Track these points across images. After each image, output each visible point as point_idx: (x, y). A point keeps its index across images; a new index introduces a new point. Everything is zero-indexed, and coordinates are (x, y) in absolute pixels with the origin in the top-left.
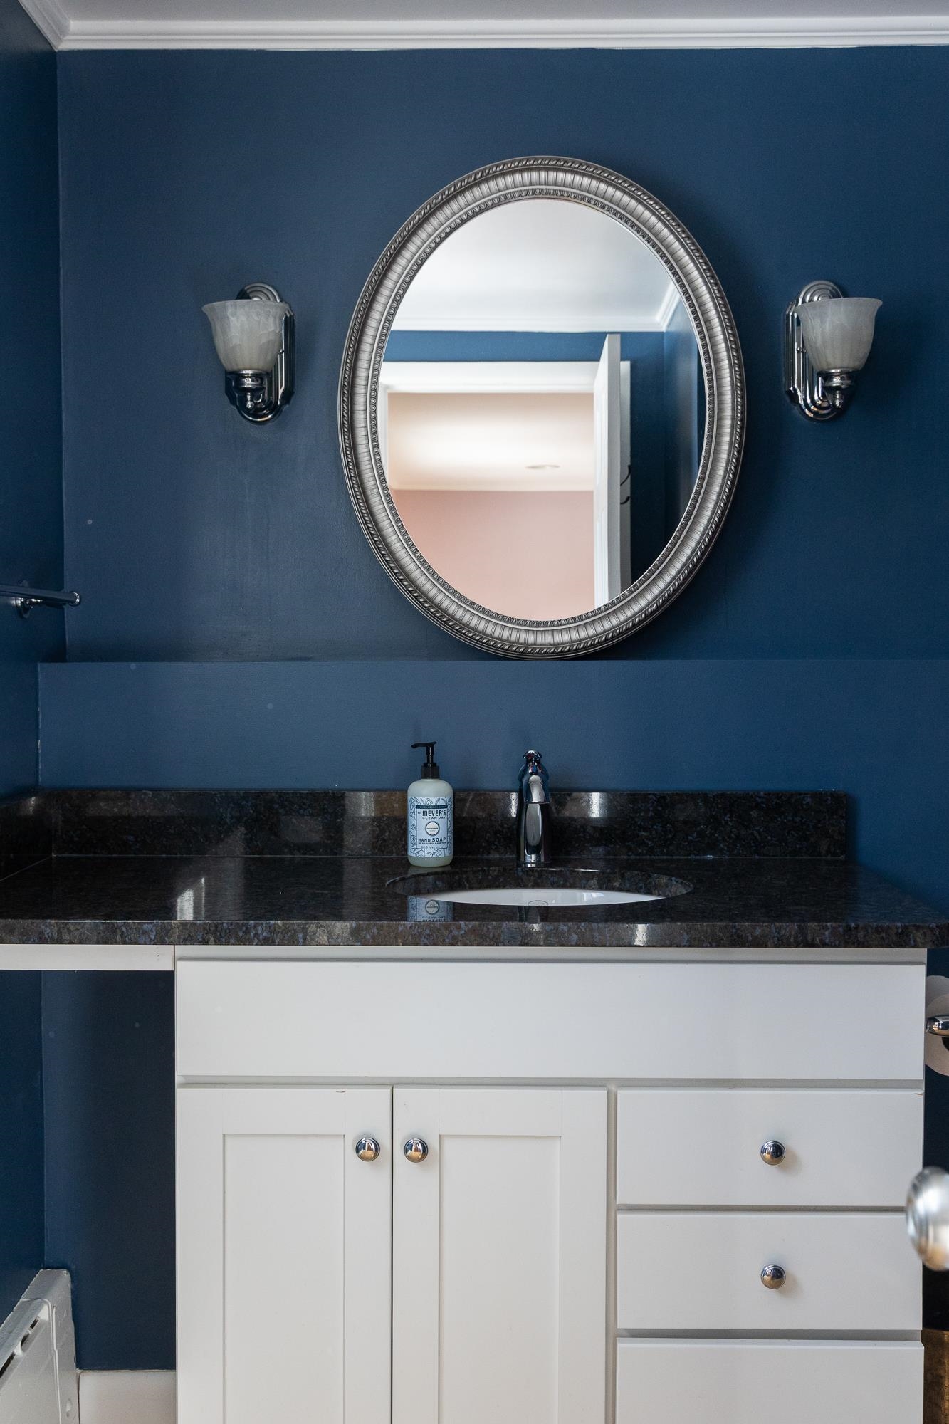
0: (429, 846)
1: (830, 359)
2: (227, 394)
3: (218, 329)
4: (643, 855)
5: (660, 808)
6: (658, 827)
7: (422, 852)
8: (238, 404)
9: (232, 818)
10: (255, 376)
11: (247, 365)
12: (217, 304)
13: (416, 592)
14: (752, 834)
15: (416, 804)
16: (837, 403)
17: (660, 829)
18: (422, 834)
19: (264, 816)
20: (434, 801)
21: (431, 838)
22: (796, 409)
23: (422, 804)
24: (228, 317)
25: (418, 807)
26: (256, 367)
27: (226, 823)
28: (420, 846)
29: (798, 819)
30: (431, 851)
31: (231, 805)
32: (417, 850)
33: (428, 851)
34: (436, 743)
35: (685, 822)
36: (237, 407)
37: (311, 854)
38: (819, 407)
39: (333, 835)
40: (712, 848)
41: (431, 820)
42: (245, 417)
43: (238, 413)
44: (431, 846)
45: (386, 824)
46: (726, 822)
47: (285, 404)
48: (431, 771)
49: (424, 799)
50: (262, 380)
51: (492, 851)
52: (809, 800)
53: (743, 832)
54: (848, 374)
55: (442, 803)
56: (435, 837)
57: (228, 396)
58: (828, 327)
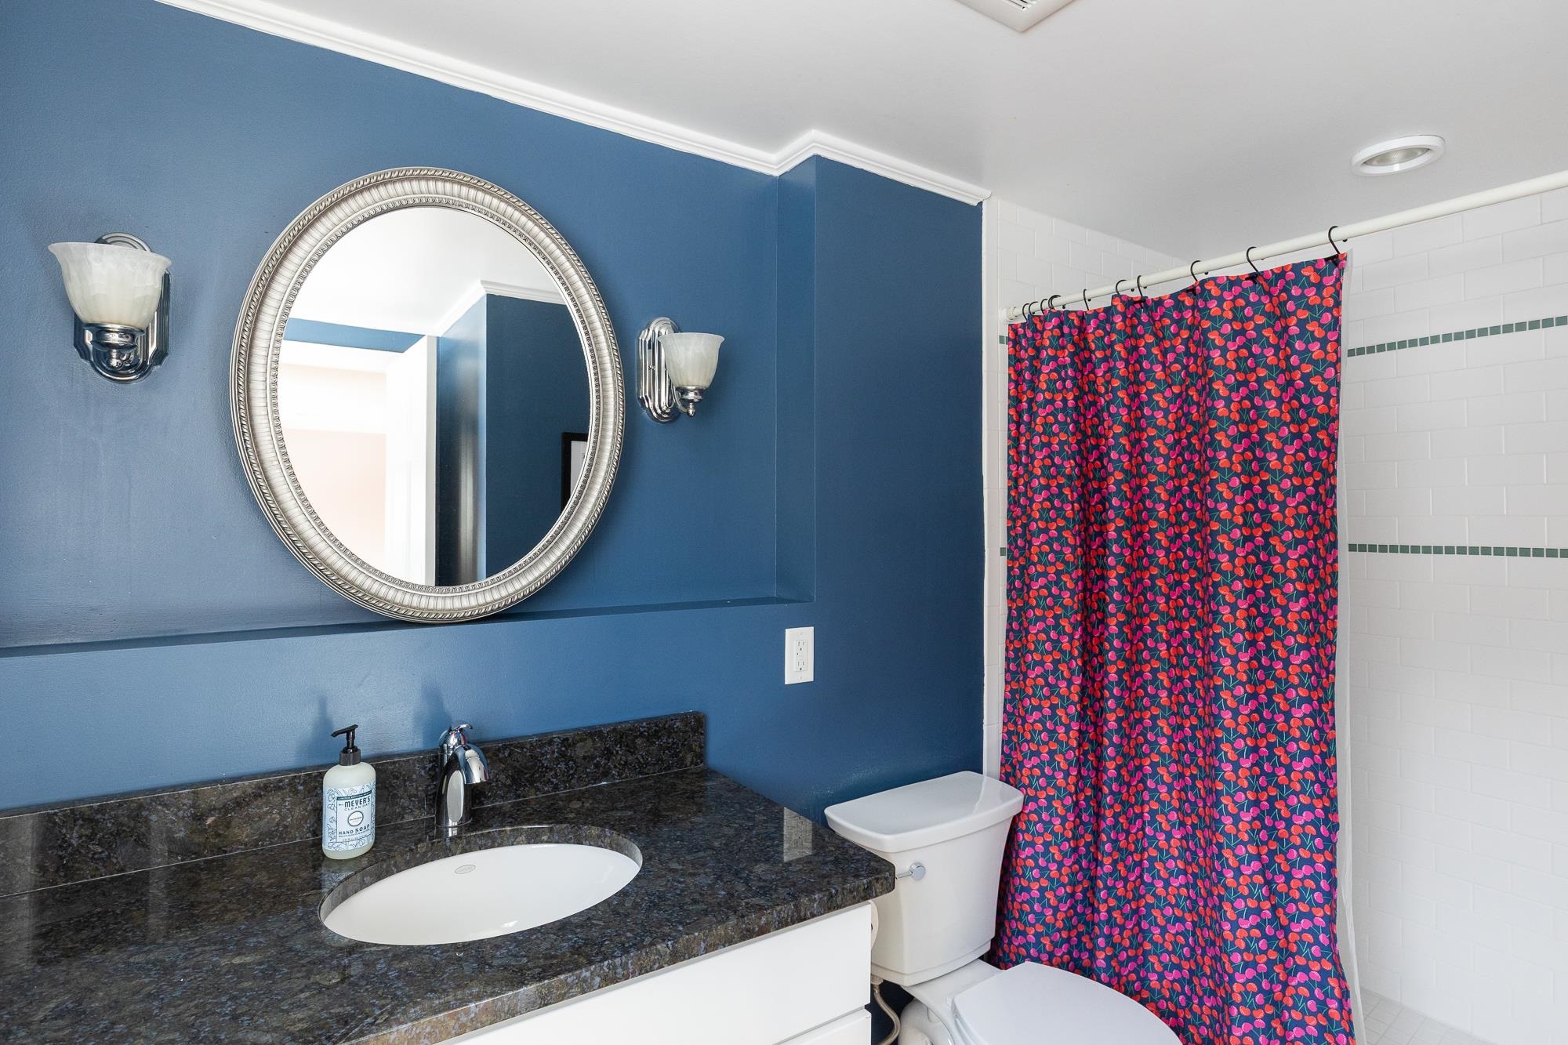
0: (351, 837)
1: (690, 379)
2: (76, 346)
3: (74, 273)
4: (549, 792)
5: (563, 749)
6: (562, 766)
7: (343, 846)
8: (92, 359)
9: (80, 837)
10: (125, 333)
11: (115, 319)
12: (73, 245)
13: (322, 565)
14: (637, 758)
15: (336, 795)
16: (691, 412)
17: (563, 767)
18: (343, 826)
19: (129, 827)
20: (358, 790)
21: (354, 829)
22: (645, 413)
23: (344, 795)
24: (89, 263)
25: (338, 799)
26: (127, 323)
27: (70, 845)
28: (340, 839)
29: (670, 741)
30: (355, 842)
31: (80, 822)
32: (337, 844)
33: (351, 843)
34: (356, 726)
35: (584, 758)
36: (91, 362)
37: (192, 859)
38: (664, 412)
39: (221, 832)
40: (606, 775)
41: (355, 810)
42: (101, 374)
43: (92, 370)
44: (354, 837)
45: (288, 809)
46: (617, 752)
47: (156, 365)
48: (350, 755)
49: (347, 790)
50: (133, 337)
51: (406, 816)
52: (678, 724)
53: (630, 758)
54: (701, 391)
55: (367, 790)
56: (359, 827)
57: (78, 350)
58: (690, 354)
